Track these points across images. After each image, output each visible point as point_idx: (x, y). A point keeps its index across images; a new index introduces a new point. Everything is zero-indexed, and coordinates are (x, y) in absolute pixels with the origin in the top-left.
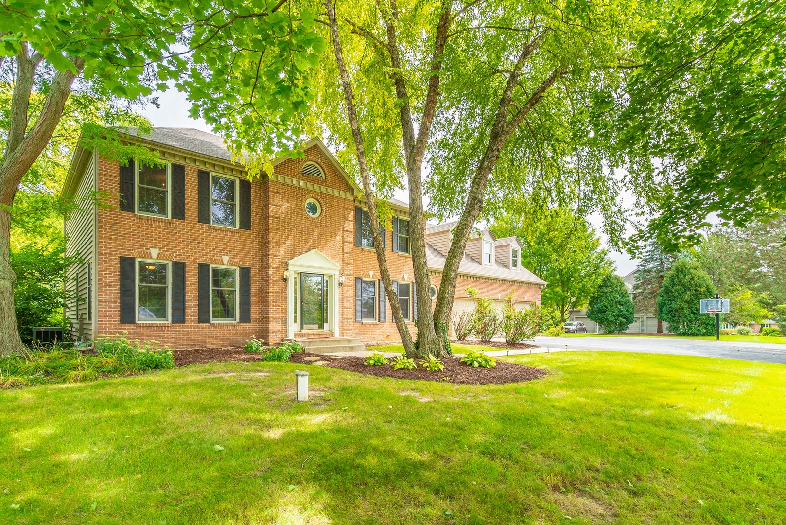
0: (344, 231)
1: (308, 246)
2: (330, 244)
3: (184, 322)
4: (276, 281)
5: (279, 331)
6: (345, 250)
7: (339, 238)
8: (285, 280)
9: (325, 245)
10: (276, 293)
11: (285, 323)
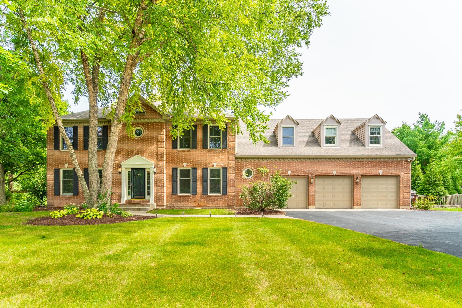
0: (157, 141)
1: (134, 153)
2: (148, 151)
3: (78, 195)
4: (115, 174)
5: (117, 199)
6: (159, 153)
7: (155, 146)
8: (120, 173)
9: (145, 152)
10: (116, 180)
11: (120, 195)
